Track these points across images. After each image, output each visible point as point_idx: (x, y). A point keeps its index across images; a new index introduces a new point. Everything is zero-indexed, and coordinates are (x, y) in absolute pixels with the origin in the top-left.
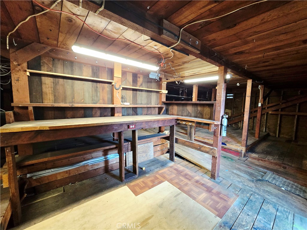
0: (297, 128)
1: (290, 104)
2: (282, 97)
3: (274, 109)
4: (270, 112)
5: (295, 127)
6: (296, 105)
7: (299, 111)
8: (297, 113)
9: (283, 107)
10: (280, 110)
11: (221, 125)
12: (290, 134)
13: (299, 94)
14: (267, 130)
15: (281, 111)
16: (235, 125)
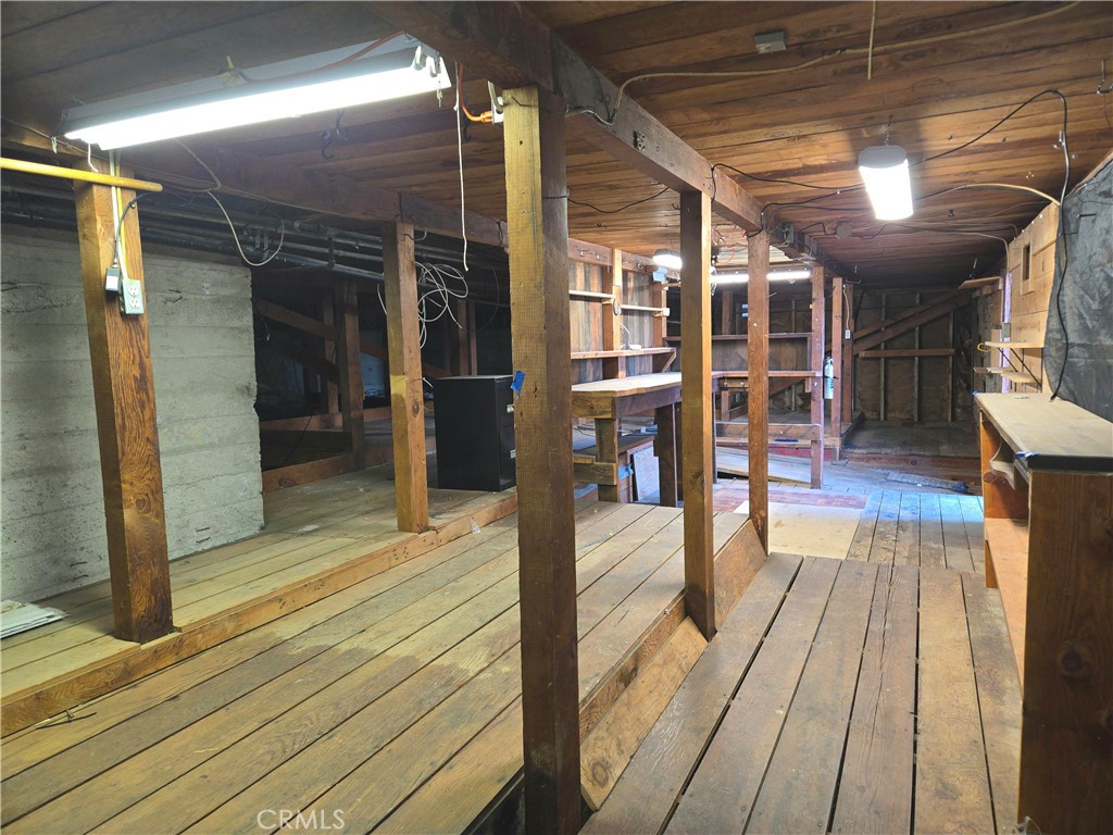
0: (919, 391)
1: (902, 328)
2: (883, 310)
3: (868, 343)
4: (862, 354)
5: (916, 389)
6: (914, 329)
7: (920, 348)
8: (917, 352)
9: (888, 338)
10: (883, 345)
11: (825, 377)
12: (908, 408)
13: (917, 301)
14: (858, 406)
15: (886, 348)
16: (776, 402)
